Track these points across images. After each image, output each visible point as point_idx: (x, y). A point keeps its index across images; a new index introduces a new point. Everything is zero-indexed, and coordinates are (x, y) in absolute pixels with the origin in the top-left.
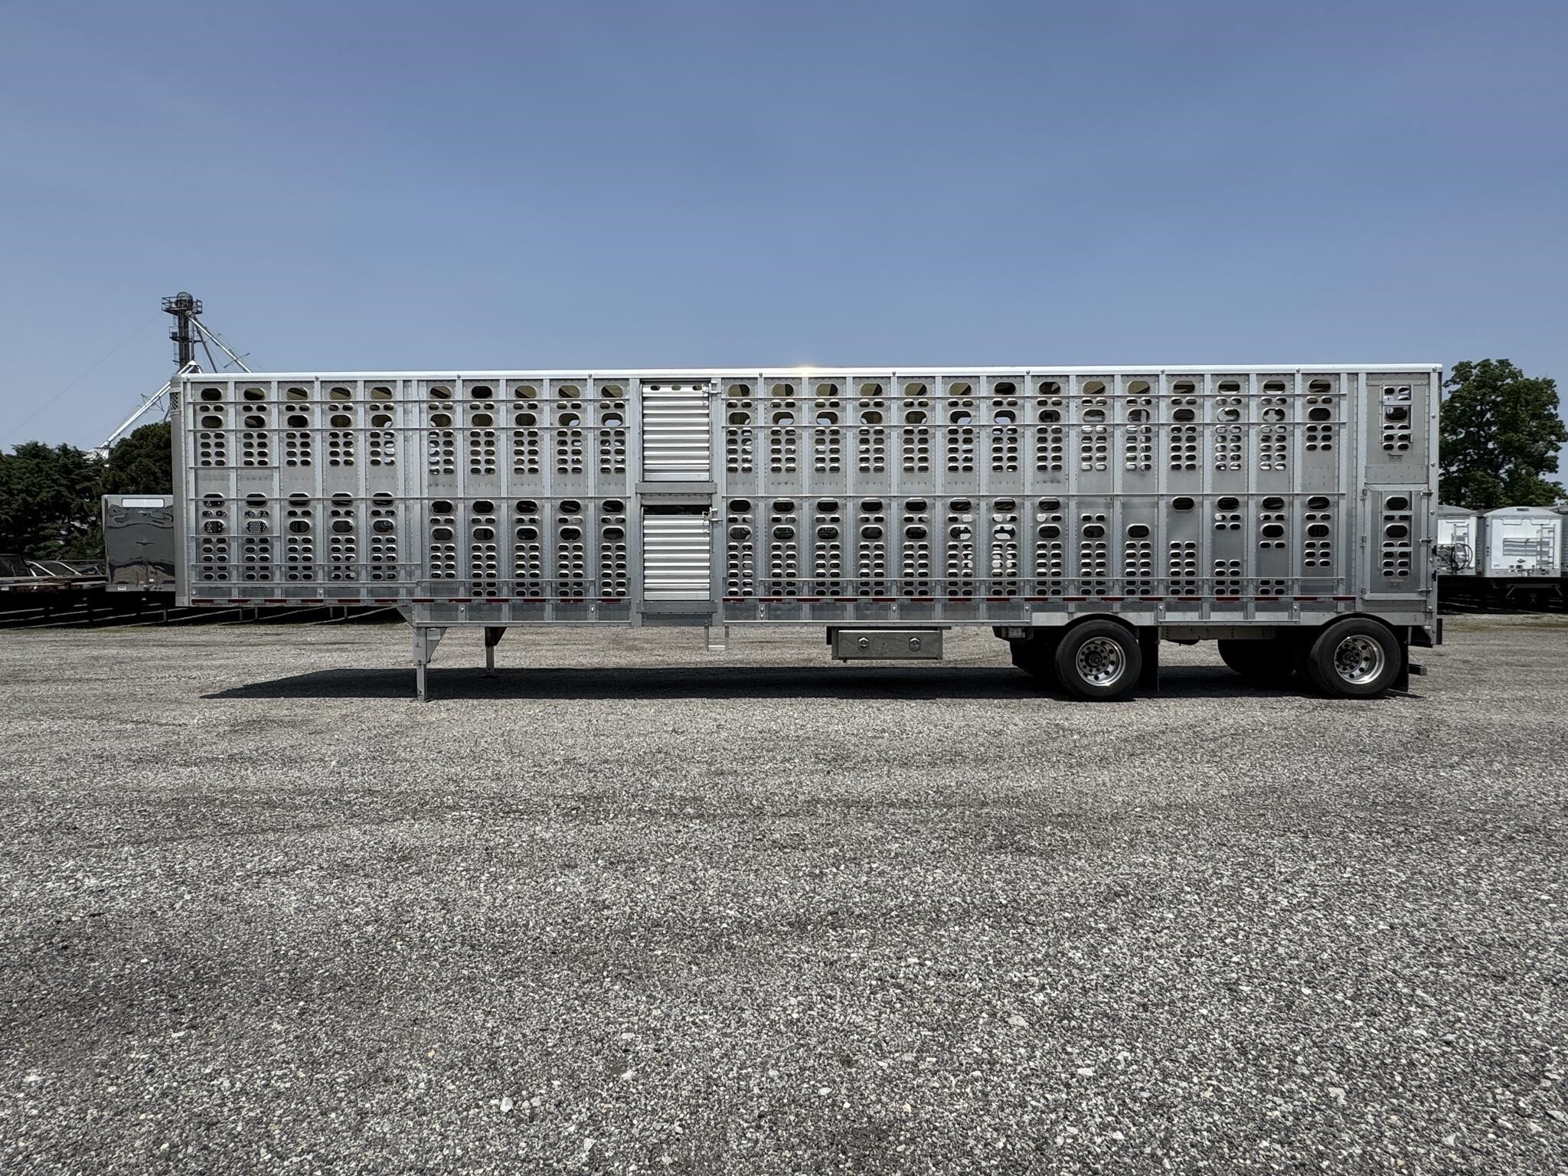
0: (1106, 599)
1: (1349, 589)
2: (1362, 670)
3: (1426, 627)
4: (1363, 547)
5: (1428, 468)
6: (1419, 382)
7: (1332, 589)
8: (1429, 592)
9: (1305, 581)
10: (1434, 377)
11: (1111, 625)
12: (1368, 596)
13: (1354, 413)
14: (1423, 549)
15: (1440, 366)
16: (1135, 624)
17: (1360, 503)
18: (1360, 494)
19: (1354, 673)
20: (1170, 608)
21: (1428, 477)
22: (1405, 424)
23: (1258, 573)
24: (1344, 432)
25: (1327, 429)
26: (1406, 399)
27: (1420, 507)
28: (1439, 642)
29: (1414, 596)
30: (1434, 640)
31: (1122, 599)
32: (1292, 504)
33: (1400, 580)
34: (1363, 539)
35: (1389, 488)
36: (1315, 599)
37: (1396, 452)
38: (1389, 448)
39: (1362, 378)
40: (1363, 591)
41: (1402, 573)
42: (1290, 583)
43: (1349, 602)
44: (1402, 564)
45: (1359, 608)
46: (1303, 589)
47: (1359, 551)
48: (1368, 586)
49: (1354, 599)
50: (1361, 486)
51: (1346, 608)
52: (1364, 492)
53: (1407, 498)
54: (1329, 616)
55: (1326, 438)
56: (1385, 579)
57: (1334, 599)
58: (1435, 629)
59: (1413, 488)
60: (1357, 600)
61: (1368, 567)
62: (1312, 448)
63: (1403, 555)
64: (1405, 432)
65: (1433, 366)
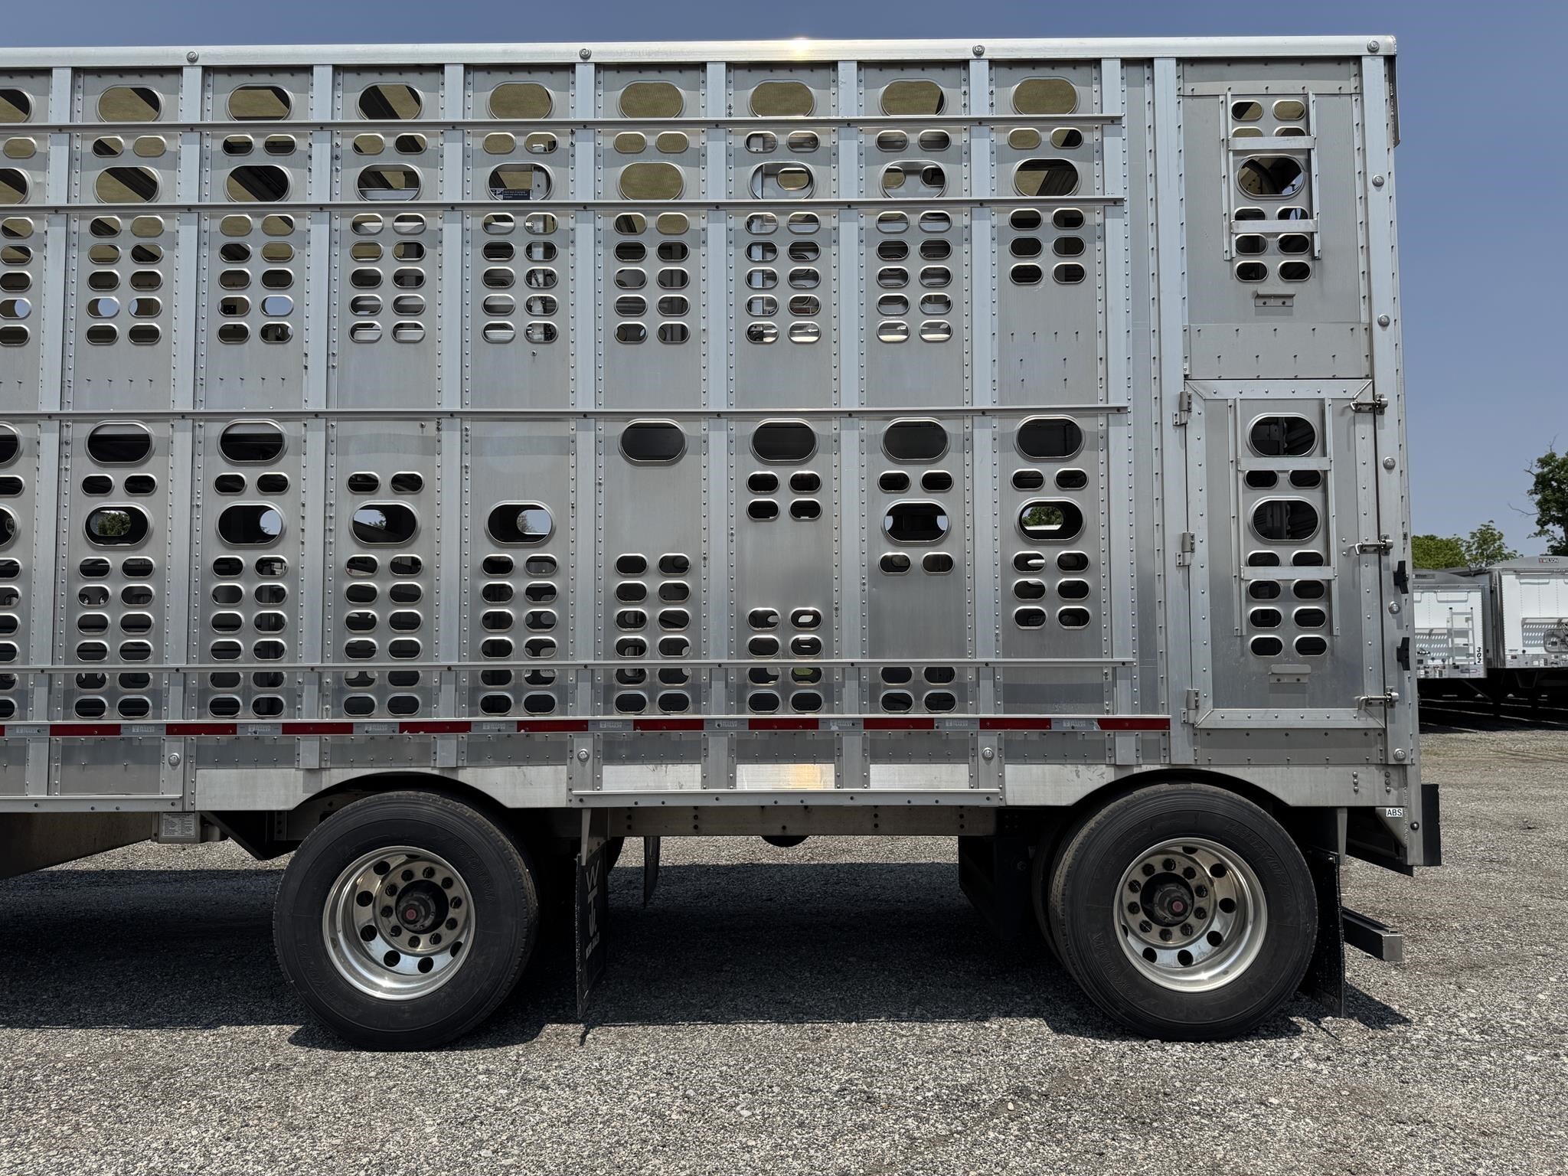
0: (414, 728)
1: (1149, 694)
2: (1214, 939)
3: (1390, 813)
4: (1185, 567)
5: (1369, 330)
6: (1332, 86)
7: (1096, 694)
8: (1389, 703)
9: (1007, 668)
10: (1373, 69)
11: (429, 806)
12: (1211, 716)
13: (1142, 174)
14: (1368, 572)
15: (1390, 39)
16: (509, 803)
17: (1172, 436)
18: (1170, 408)
19: (1192, 949)
20: (613, 752)
21: (1370, 357)
22: (1299, 205)
23: (876, 646)
24: (1116, 228)
25: (1070, 220)
26: (1297, 132)
27: (1350, 445)
28: (1433, 855)
29: (1344, 717)
30: (1415, 851)
31: (464, 727)
32: (968, 442)
33: (1302, 666)
34: (1187, 544)
35: (1257, 390)
36: (1045, 723)
37: (1273, 284)
38: (1251, 273)
39: (1166, 72)
40: (1192, 702)
41: (1306, 647)
42: (971, 676)
43: (1152, 735)
44: (1305, 619)
45: (1183, 753)
46: (1011, 694)
47: (1175, 577)
48: (1204, 684)
49: (1164, 724)
50: (1173, 386)
51: (1144, 751)
52: (1185, 405)
53: (1314, 421)
54: (1098, 776)
55: (1070, 247)
56: (1255, 662)
57: (1105, 724)
58: (1417, 816)
59: (1330, 391)
60: (1175, 729)
61: (1203, 629)
62: (1026, 276)
63: (1307, 590)
64: (1295, 227)
65: (1369, 39)
